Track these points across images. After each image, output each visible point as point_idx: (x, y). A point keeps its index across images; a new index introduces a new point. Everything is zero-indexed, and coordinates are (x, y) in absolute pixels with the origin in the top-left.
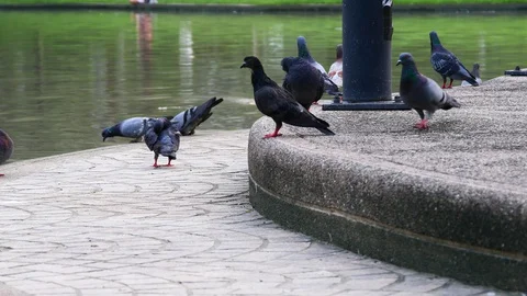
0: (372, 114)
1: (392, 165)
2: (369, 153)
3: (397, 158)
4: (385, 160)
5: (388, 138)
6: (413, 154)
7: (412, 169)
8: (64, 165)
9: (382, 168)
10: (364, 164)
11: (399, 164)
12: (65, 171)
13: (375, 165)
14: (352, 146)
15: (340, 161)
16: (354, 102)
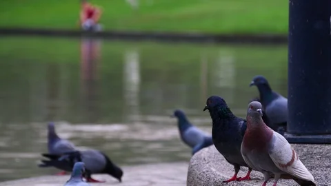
16: (299, 135)
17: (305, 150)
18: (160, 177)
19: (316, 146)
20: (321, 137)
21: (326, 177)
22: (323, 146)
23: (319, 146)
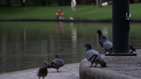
0: (122, 57)
1: (125, 75)
2: (118, 71)
3: (127, 72)
4: (122, 73)
5: (126, 66)
6: (133, 71)
7: (131, 76)
8: (19, 75)
9: (121, 76)
10: (115, 74)
11: (127, 74)
12: (18, 77)
13: (118, 75)
14: (113, 68)
15: (107, 74)
16: (116, 53)
17: (118, 58)
18: (74, 67)
19: (122, 56)
20: (124, 53)
21: (124, 67)
22: (124, 56)
23: (123, 56)
